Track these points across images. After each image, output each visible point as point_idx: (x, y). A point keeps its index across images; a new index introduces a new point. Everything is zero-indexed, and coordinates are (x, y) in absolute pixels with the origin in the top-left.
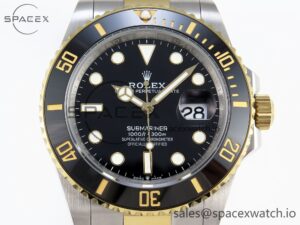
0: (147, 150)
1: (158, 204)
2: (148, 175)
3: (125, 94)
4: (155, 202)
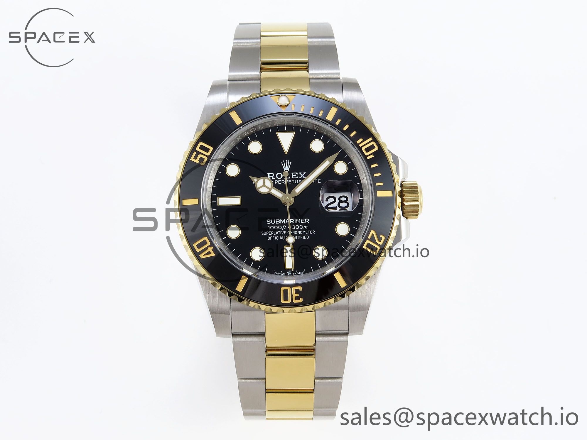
0: (288, 245)
1: (301, 301)
2: (290, 270)
4: (297, 298)
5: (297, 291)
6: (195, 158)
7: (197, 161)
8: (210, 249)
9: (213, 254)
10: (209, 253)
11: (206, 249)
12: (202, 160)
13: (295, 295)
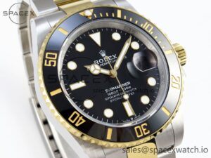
0: (125, 100)
1: (148, 132)
3: (95, 69)
4: (146, 131)
5: (144, 127)
6: (48, 63)
7: (50, 65)
8: (81, 118)
9: (84, 121)
10: (81, 121)
11: (78, 119)
12: (52, 63)
13: (144, 130)
